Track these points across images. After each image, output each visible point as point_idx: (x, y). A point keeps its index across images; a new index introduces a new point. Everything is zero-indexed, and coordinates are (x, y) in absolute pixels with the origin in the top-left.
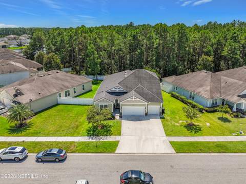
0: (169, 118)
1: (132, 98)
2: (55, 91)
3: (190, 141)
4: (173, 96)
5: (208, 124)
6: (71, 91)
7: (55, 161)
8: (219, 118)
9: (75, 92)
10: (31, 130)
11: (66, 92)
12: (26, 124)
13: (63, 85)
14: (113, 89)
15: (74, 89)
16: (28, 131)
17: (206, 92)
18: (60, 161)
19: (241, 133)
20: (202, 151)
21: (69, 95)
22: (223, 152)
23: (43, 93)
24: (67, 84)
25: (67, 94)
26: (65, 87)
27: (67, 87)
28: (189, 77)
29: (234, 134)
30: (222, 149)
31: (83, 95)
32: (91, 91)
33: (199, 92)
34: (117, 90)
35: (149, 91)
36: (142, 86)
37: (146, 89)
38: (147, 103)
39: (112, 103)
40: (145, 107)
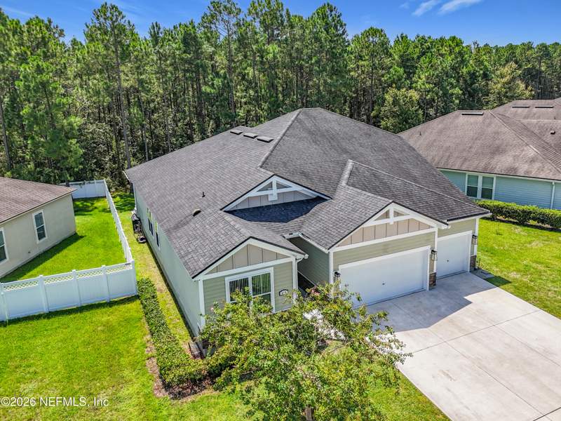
14: (254, 193)
31: (48, 264)
32: (74, 238)
34: (273, 196)
35: (406, 180)
36: (363, 165)
37: (385, 173)
38: (436, 229)
39: (291, 259)
40: (428, 248)
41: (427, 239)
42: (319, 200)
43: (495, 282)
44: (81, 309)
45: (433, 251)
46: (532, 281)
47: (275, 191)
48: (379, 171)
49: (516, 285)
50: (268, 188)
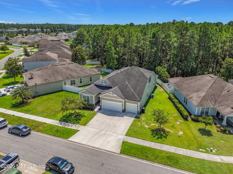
0: (143, 119)
1: (110, 94)
2: (61, 79)
3: (145, 145)
5: (181, 133)
6: (77, 81)
7: (19, 135)
8: (200, 130)
9: (81, 82)
10: (26, 108)
11: (71, 81)
12: (26, 102)
13: (70, 75)
14: (100, 83)
15: (81, 79)
16: (23, 108)
17: (198, 99)
18: (22, 136)
19: (211, 151)
20: (146, 158)
21: (74, 84)
22: (168, 165)
23: (49, 79)
24: (74, 74)
25: (73, 83)
26: (71, 76)
27: (74, 77)
28: (192, 81)
29: (201, 150)
30: (170, 162)
33: (192, 98)
34: (104, 84)
35: (132, 89)
36: (128, 83)
37: (130, 86)
38: (124, 100)
39: (93, 95)
40: (122, 104)
41: (121, 102)
42: (111, 88)
43: (136, 117)
44: (73, 93)
45: (122, 105)
46: (144, 121)
47: (104, 83)
48: (129, 85)
49: (139, 119)
50: (103, 83)
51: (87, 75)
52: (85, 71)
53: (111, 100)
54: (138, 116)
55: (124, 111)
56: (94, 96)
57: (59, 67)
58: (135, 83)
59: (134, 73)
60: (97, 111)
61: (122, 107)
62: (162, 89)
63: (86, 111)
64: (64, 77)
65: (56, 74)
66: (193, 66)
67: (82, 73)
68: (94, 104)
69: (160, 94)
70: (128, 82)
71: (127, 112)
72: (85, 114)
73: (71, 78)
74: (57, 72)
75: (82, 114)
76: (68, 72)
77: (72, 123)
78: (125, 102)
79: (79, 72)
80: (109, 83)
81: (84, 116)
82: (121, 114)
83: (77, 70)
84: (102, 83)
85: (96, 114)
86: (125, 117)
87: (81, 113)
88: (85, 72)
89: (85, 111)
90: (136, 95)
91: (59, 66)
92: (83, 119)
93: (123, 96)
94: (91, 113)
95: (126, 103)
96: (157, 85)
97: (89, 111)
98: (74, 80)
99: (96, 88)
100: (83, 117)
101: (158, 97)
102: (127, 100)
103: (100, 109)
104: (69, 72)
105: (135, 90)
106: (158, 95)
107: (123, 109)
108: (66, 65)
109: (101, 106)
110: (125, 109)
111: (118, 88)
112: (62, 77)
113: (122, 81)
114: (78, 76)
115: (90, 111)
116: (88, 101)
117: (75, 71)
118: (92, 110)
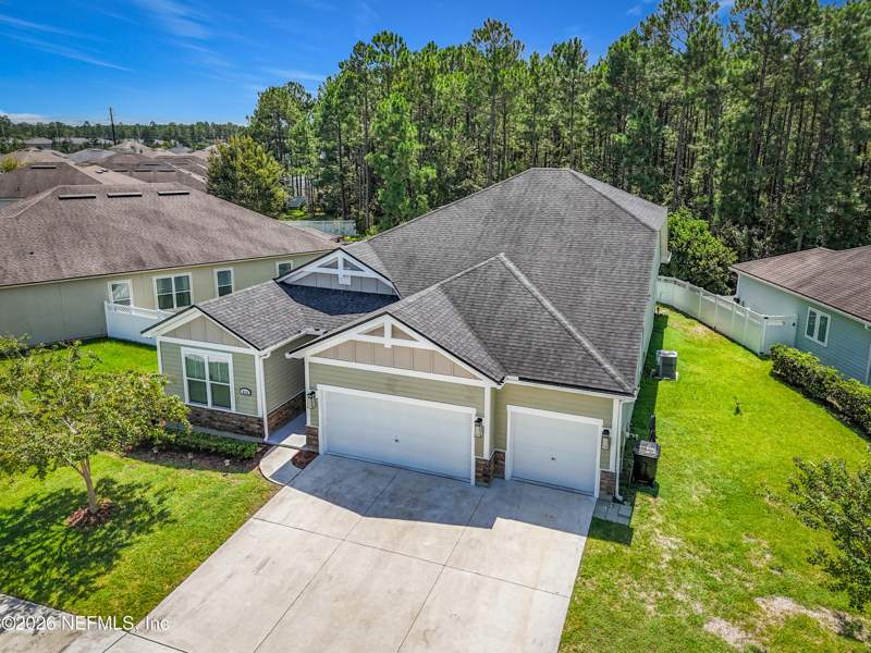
0: (666, 544)
1: (379, 332)
4: (788, 375)
6: (202, 285)
11: (165, 284)
13: (159, 247)
14: (315, 269)
15: (224, 275)
21: (183, 300)
23: (14, 265)
24: (187, 247)
25: (173, 297)
26: (165, 257)
27: (180, 263)
35: (547, 303)
36: (510, 265)
37: (527, 282)
38: (487, 385)
39: (252, 351)
40: (472, 411)
41: (469, 396)
43: (601, 529)
45: (480, 421)
46: (673, 563)
47: (340, 271)
48: (522, 278)
49: (626, 551)
50: (334, 265)
51: (265, 253)
52: (254, 233)
53: (392, 386)
54: (612, 514)
55: (491, 470)
56: (259, 358)
57: (95, 207)
58: (563, 259)
59: (551, 204)
60: (278, 475)
61: (479, 439)
62: (701, 328)
63: (193, 474)
64: (118, 260)
65: (65, 239)
66: (847, 207)
67: (234, 241)
68: (260, 421)
69: (707, 354)
70: (512, 260)
71: (521, 481)
72: (176, 505)
73: (160, 264)
74: (79, 228)
75: (153, 502)
76: (147, 236)
77: (26, 590)
78: (495, 393)
79: (217, 235)
80: (377, 265)
81: (162, 515)
82: (465, 493)
83: (203, 228)
84: (332, 271)
85: (264, 495)
86: (500, 521)
87: (149, 495)
88: (251, 240)
89: (187, 476)
90: (587, 345)
91: (98, 201)
92: (140, 551)
93: (483, 354)
94: (225, 492)
95: (510, 409)
96: (663, 311)
97: (218, 476)
98: (178, 280)
99: (284, 301)
100: (143, 528)
101: (700, 370)
102: (512, 380)
103: (304, 459)
104: (156, 234)
105: (569, 311)
106: (694, 362)
107: (487, 455)
108: (146, 199)
109: (312, 435)
110: (498, 458)
111: (443, 298)
112: (102, 260)
113: (466, 254)
114: (208, 255)
115: (226, 470)
116: (222, 394)
117: (196, 231)
118: (245, 461)
